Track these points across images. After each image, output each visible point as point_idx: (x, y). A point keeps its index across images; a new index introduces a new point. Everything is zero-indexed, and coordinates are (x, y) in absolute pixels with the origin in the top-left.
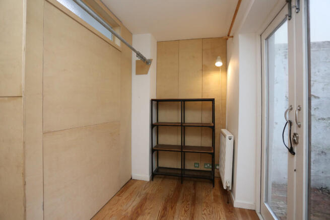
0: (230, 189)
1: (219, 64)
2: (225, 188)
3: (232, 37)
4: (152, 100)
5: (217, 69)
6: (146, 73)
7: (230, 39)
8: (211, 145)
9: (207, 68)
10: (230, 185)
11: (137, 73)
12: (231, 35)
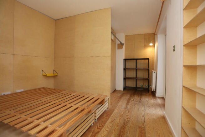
0: (155, 91)
1: (151, 44)
2: (153, 90)
3: (156, 35)
4: (124, 59)
5: (151, 46)
6: (122, 49)
7: (155, 36)
8: (148, 77)
9: (146, 46)
10: (154, 89)
11: (118, 48)
12: (156, 34)
